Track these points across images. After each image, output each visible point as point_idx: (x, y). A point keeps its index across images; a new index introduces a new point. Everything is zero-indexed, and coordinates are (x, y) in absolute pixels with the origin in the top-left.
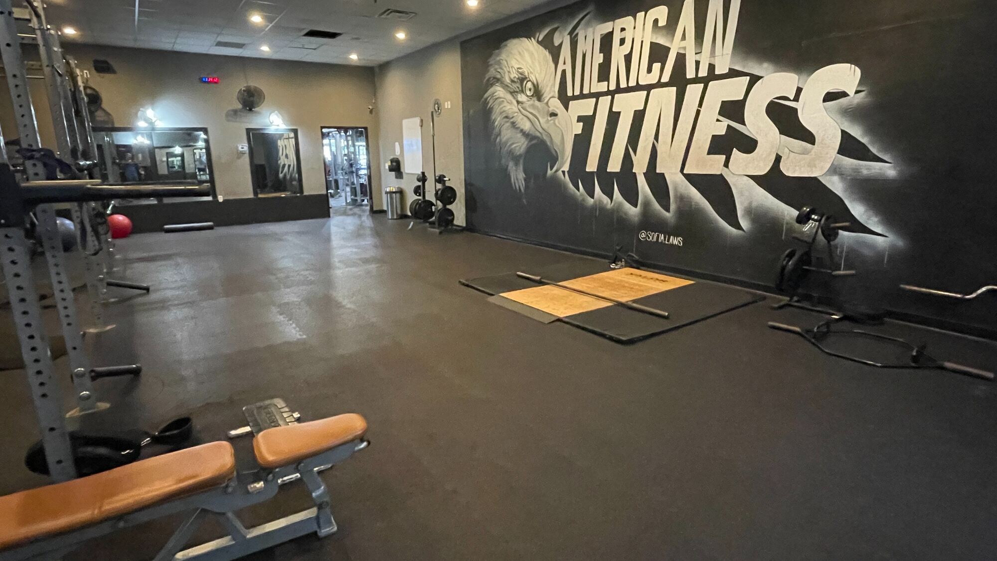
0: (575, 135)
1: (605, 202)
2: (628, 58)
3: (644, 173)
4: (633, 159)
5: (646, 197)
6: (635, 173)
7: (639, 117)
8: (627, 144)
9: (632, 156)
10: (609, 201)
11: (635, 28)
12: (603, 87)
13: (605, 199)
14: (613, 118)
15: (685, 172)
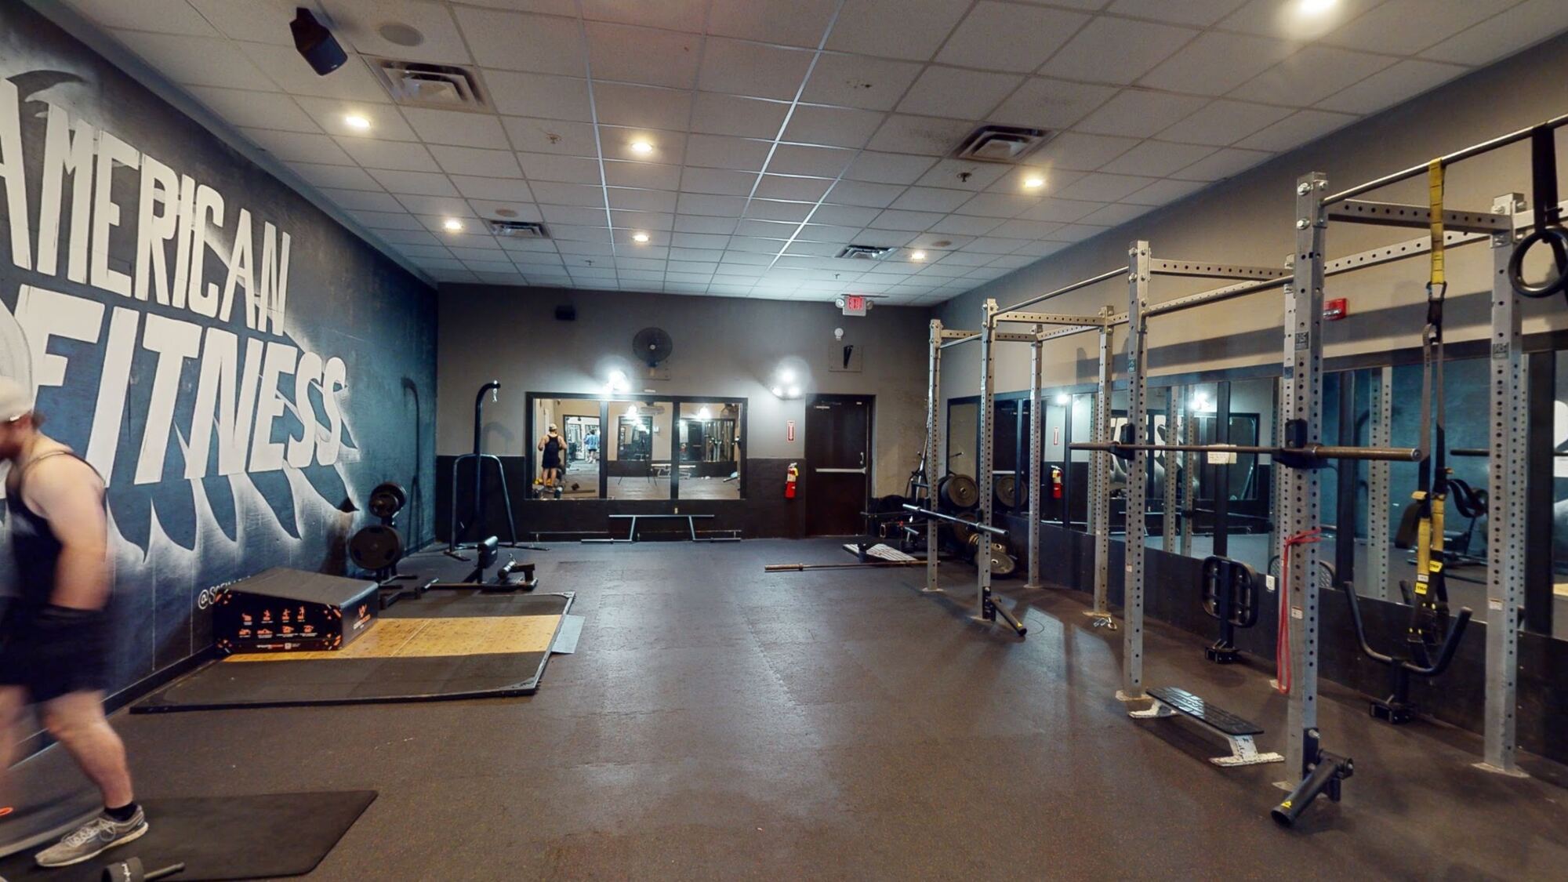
0: (40, 387)
1: (131, 558)
2: (171, 247)
3: (202, 479)
4: (184, 452)
5: (206, 524)
6: (189, 480)
7: (191, 369)
8: (172, 424)
9: (182, 446)
10: (142, 552)
11: (179, 197)
12: (118, 283)
13: (131, 552)
14: (145, 362)
15: (250, 470)
